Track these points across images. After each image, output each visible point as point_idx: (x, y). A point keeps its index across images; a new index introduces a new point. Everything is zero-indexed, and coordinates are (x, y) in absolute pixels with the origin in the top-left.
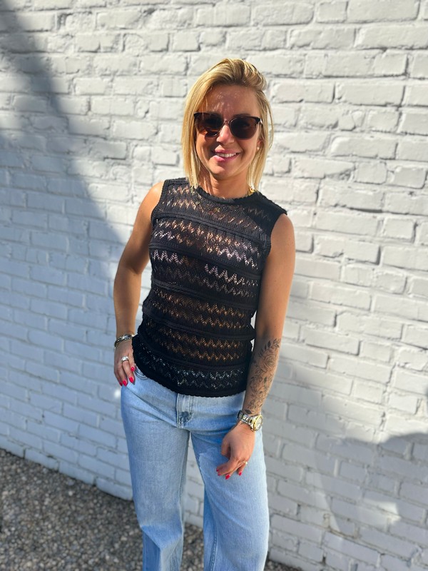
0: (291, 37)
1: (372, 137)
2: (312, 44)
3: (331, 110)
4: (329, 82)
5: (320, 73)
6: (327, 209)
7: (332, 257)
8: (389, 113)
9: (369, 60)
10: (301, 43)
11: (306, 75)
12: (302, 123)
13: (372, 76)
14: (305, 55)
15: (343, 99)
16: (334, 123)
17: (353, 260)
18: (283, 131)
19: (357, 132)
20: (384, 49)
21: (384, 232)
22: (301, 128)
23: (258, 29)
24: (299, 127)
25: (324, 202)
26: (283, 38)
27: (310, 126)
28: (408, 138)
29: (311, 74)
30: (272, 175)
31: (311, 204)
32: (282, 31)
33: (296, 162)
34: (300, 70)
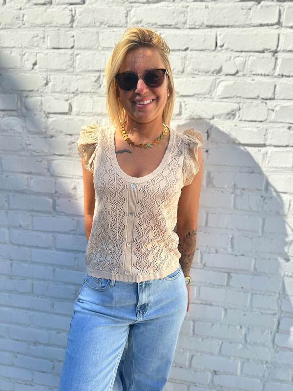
1: (253, 80)
3: (214, 57)
4: (211, 31)
5: (203, 23)
8: (267, 57)
9: (246, 10)
11: (189, 25)
12: (189, 69)
13: (250, 26)
14: (187, 7)
15: (225, 46)
16: (218, 68)
17: (246, 189)
19: (239, 76)
20: (258, 2)
21: (268, 163)
22: (188, 74)
24: (186, 73)
27: (196, 72)
28: (284, 80)
29: (194, 25)
33: (186, 105)
34: (183, 20)
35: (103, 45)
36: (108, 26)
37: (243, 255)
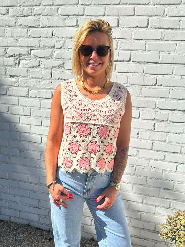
0: (34, 11)
1: (68, 51)
2: (42, 14)
3: (52, 40)
4: (50, 29)
5: (46, 26)
6: (56, 81)
9: (63, 20)
10: (38, 14)
11: (41, 26)
12: (42, 46)
13: (65, 26)
14: (40, 18)
15: (56, 36)
16: (53, 45)
18: (35, 49)
19: (62, 49)
20: (68, 16)
23: (21, 8)
24: (41, 47)
25: (54, 78)
26: (31, 11)
27: (45, 47)
29: (43, 26)
30: (33, 67)
31: (49, 79)
32: (30, 9)
33: (41, 62)
34: (38, 24)
35: (7, 35)
36: (9, 27)
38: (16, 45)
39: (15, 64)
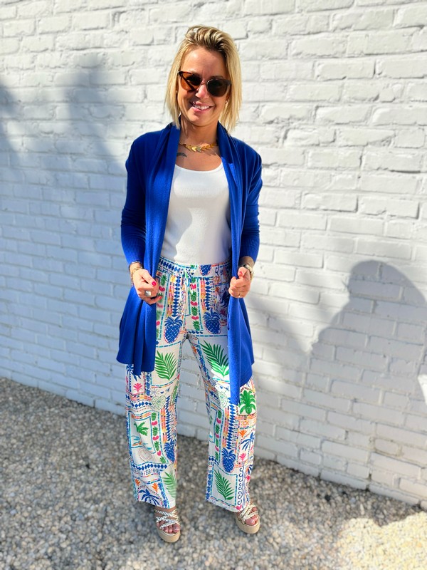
0: (333, 21)
1: (411, 106)
2: (353, 26)
3: (372, 85)
4: (370, 59)
5: (362, 52)
6: (369, 173)
7: (376, 215)
8: (426, 84)
9: (407, 37)
10: (343, 26)
11: (349, 54)
12: (345, 97)
13: (410, 52)
14: (347, 36)
15: (383, 74)
16: (375, 96)
17: (395, 216)
18: (328, 106)
19: (396, 103)
20: (421, 26)
21: (422, 190)
22: (345, 103)
23: (302, 15)
24: (342, 101)
25: (367, 166)
26: (326, 22)
27: (353, 101)
29: (353, 53)
30: (318, 145)
31: (355, 169)
32: (325, 16)
34: (342, 50)
35: (264, 77)
36: (270, 59)
37: (391, 283)
38: (284, 97)
39: (276, 139)
